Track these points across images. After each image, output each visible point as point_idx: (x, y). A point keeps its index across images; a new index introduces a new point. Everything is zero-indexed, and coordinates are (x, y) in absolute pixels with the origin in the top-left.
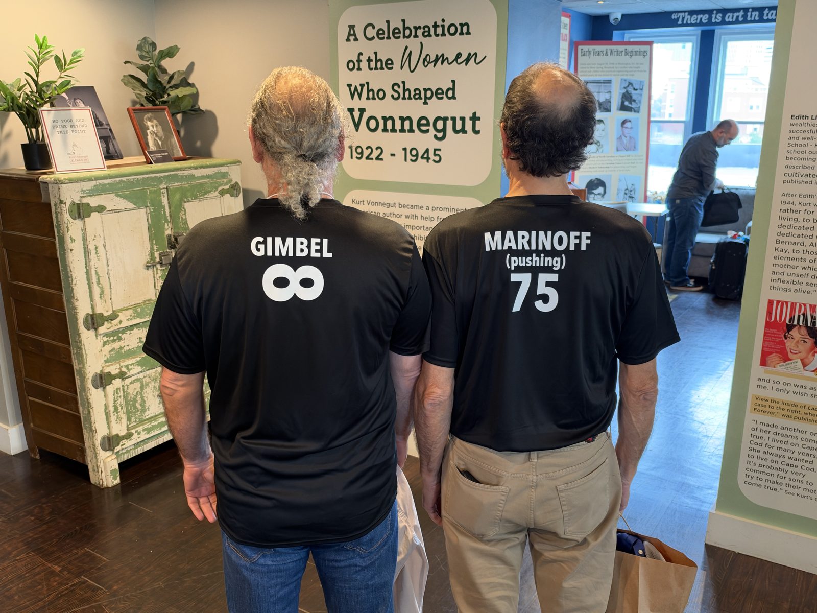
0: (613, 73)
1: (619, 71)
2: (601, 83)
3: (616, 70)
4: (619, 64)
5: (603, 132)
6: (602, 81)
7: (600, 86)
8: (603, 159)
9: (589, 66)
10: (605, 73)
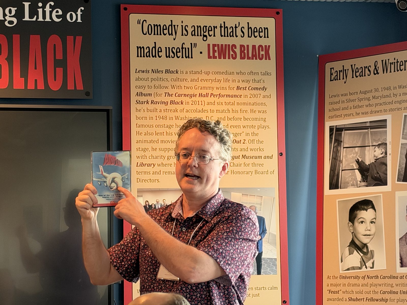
0: (388, 107)
1: (400, 102)
2: (366, 128)
3: (395, 99)
4: (400, 87)
5: (372, 225)
6: (368, 125)
7: (365, 134)
8: (374, 281)
9: (344, 98)
10: (374, 109)
